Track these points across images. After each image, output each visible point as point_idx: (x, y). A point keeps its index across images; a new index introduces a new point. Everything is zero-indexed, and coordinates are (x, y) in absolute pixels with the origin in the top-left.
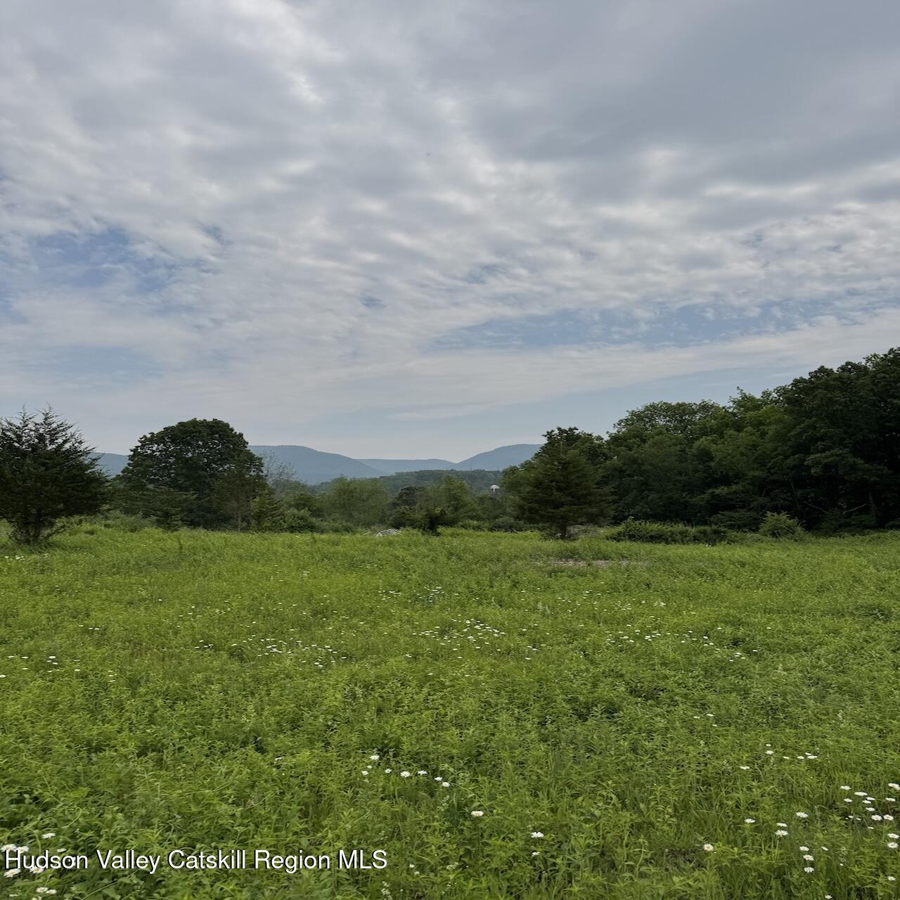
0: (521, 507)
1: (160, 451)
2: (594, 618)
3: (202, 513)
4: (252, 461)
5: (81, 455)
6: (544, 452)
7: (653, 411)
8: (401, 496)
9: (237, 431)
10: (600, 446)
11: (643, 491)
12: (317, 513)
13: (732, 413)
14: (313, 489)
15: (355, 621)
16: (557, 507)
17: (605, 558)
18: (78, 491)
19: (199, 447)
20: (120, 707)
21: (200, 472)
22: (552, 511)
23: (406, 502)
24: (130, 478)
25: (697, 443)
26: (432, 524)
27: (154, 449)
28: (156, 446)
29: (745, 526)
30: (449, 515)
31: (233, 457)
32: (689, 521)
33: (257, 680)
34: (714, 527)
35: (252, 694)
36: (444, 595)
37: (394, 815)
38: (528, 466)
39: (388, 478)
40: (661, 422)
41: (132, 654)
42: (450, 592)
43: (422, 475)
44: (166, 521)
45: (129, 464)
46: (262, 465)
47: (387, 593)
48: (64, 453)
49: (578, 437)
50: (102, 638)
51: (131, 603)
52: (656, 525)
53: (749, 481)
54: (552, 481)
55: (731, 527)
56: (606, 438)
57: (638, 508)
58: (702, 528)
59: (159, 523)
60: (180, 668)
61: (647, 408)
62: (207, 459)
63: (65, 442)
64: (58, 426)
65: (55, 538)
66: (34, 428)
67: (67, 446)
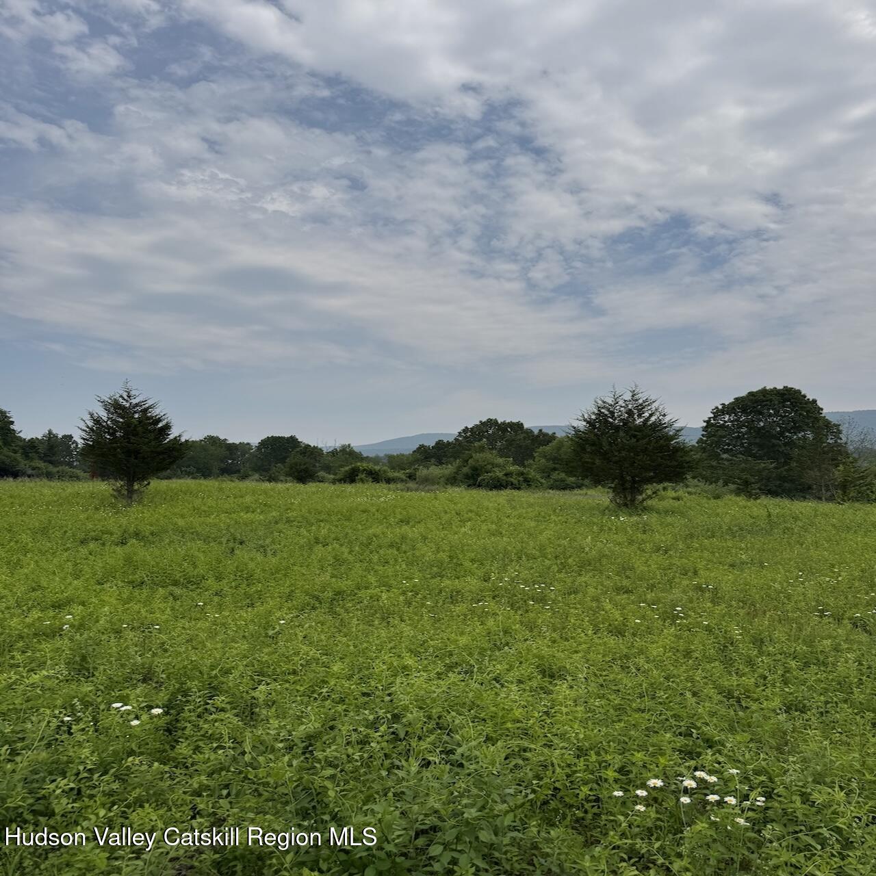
1: (732, 422)
3: (778, 482)
4: (829, 427)
5: (666, 427)
9: (810, 397)
18: (665, 460)
19: (770, 415)
20: (750, 663)
21: (774, 441)
24: (704, 448)
27: (726, 419)
28: (727, 416)
31: (807, 424)
44: (745, 489)
45: (703, 435)
46: (840, 432)
48: (651, 425)
50: (715, 596)
51: (732, 566)
59: (738, 492)
60: (803, 632)
62: (780, 427)
63: (651, 415)
64: (644, 402)
65: (649, 502)
66: (624, 405)
67: (653, 419)
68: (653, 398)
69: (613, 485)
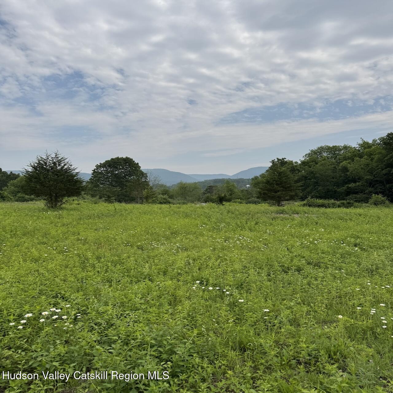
0: (260, 193)
1: (104, 171)
2: (292, 235)
3: (123, 197)
4: (143, 174)
5: (72, 171)
6: (270, 169)
7: (321, 150)
8: (207, 190)
9: (136, 162)
10: (296, 166)
11: (316, 186)
12: (171, 197)
13: (358, 150)
14: (169, 187)
15: (188, 236)
16: (276, 192)
17: (298, 214)
18: (71, 186)
19: (120, 169)
21: (122, 180)
22: (274, 194)
23: (209, 192)
24: (93, 182)
25: (341, 164)
26: (221, 200)
27: (102, 170)
28: (103, 168)
29: (362, 201)
30: (228, 197)
31: (135, 173)
32: (337, 199)
33: (149, 257)
34: (348, 201)
35: (147, 262)
36: (226, 227)
37: (207, 306)
38: (263, 176)
39: (201, 182)
40: (325, 154)
41: (98, 248)
42: (229, 226)
43: (216, 181)
44: (109, 200)
45: (92, 176)
46: (147, 176)
47: (202, 226)
48: (64, 170)
49: (286, 162)
50: (85, 242)
52: (321, 200)
53: (365, 181)
54: (274, 181)
55: (356, 201)
56: (299, 162)
57: (313, 194)
58: (342, 201)
59: (106, 201)
60: (118, 252)
61: (319, 148)
62: (124, 174)
63: (65, 165)
64: (61, 159)
65: (64, 206)
66: (51, 160)
67: (66, 167)
68: (66, 158)
69: (46, 198)
